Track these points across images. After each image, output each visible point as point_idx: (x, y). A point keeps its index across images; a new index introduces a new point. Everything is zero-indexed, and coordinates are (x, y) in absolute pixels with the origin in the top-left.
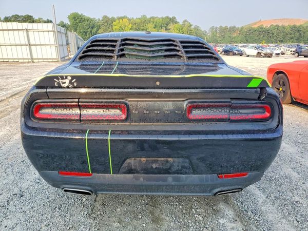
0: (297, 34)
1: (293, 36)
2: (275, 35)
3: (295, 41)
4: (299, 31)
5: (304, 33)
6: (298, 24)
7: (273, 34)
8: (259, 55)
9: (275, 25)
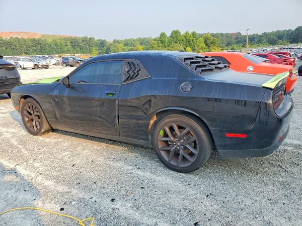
0: (39, 47)
1: (35, 48)
2: (18, 47)
3: (39, 53)
4: (40, 44)
5: (45, 45)
6: (36, 38)
7: (16, 46)
8: (36, 67)
9: (14, 37)
